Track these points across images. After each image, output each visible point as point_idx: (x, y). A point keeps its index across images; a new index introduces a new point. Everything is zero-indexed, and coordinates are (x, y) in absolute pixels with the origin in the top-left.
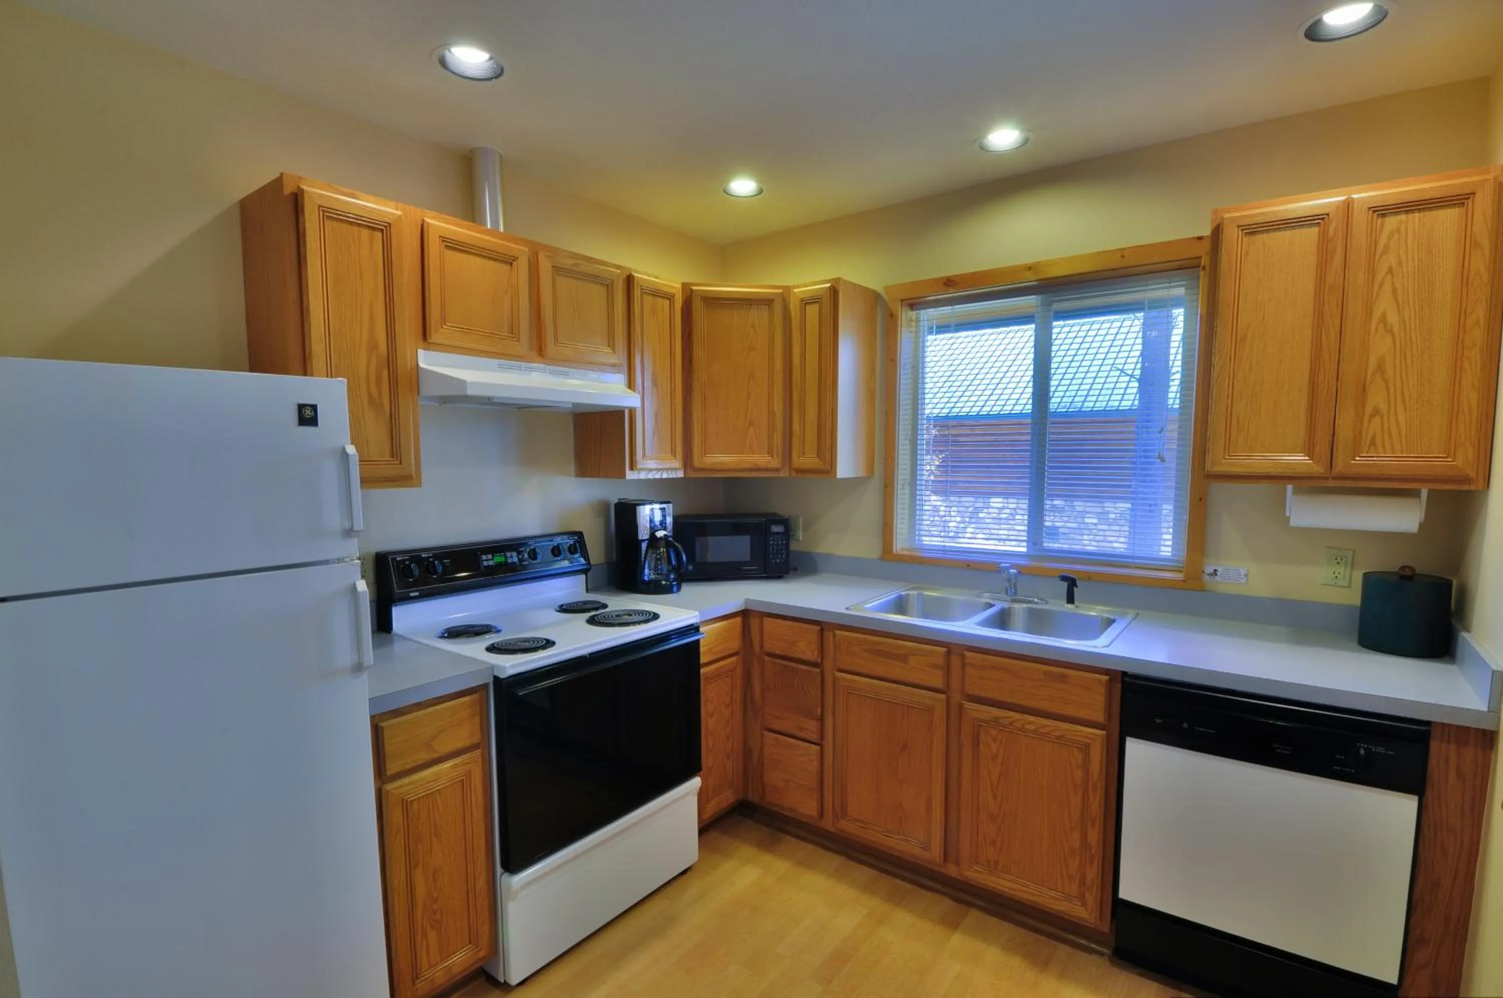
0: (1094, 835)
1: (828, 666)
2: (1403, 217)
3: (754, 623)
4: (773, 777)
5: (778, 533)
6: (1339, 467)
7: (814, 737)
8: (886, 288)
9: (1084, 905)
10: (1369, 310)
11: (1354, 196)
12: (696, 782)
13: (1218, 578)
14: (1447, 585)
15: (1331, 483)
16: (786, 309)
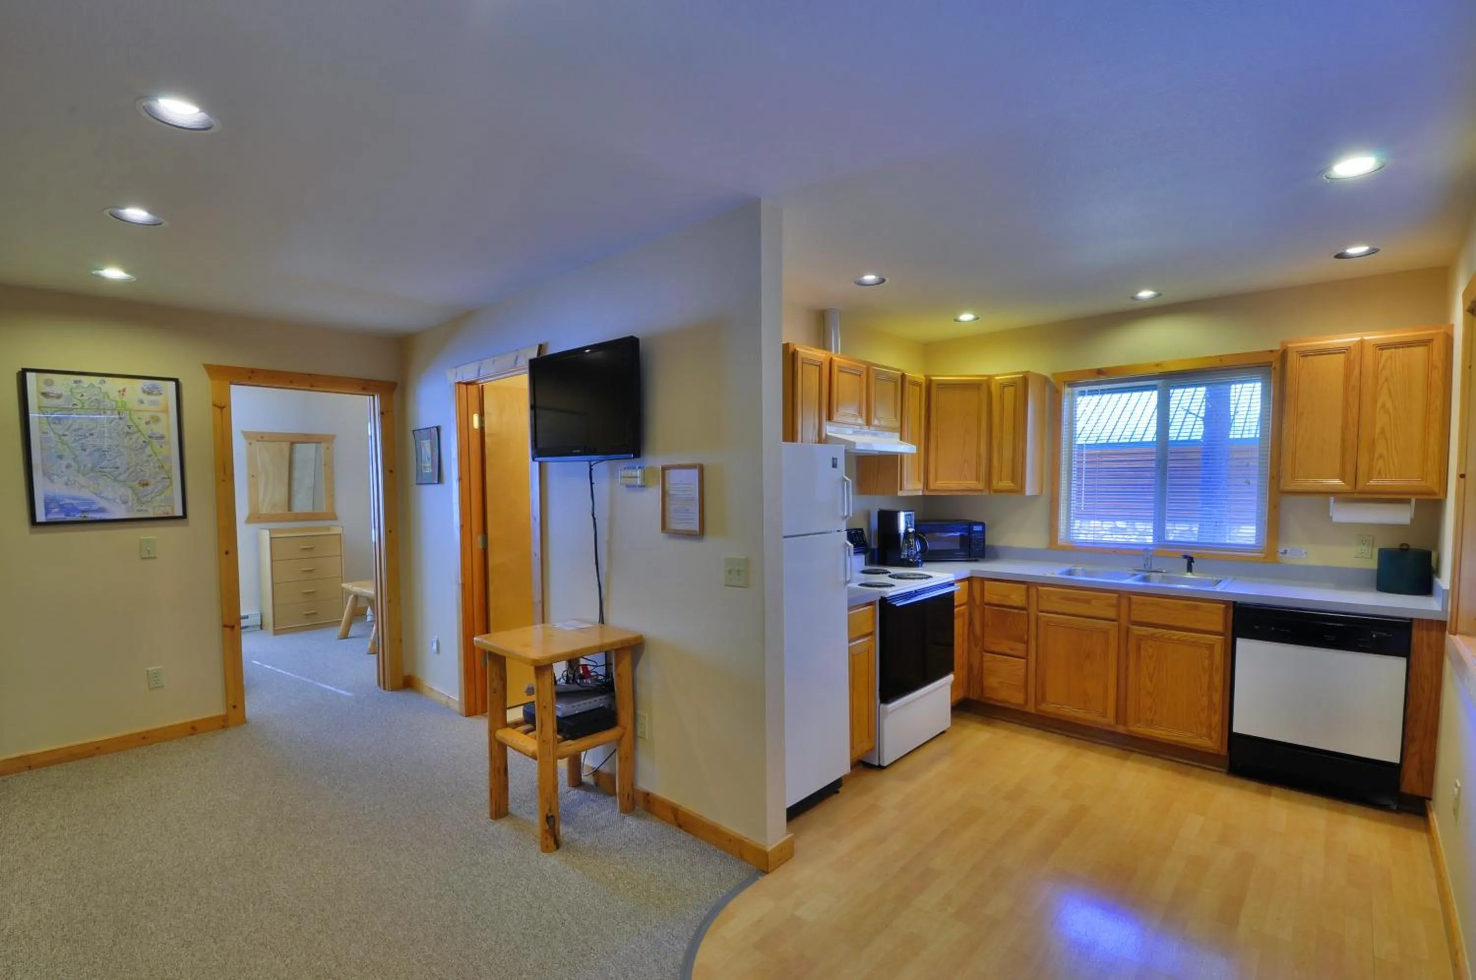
0: (1217, 697)
1: (1033, 610)
2: (1393, 350)
3: (976, 585)
4: (991, 681)
5: (977, 532)
6: (1360, 486)
7: (1022, 654)
8: (1054, 375)
9: (1210, 737)
10: (1375, 401)
11: (1366, 338)
12: (950, 678)
13: (1287, 555)
14: (1428, 555)
15: (1356, 496)
16: (989, 387)
